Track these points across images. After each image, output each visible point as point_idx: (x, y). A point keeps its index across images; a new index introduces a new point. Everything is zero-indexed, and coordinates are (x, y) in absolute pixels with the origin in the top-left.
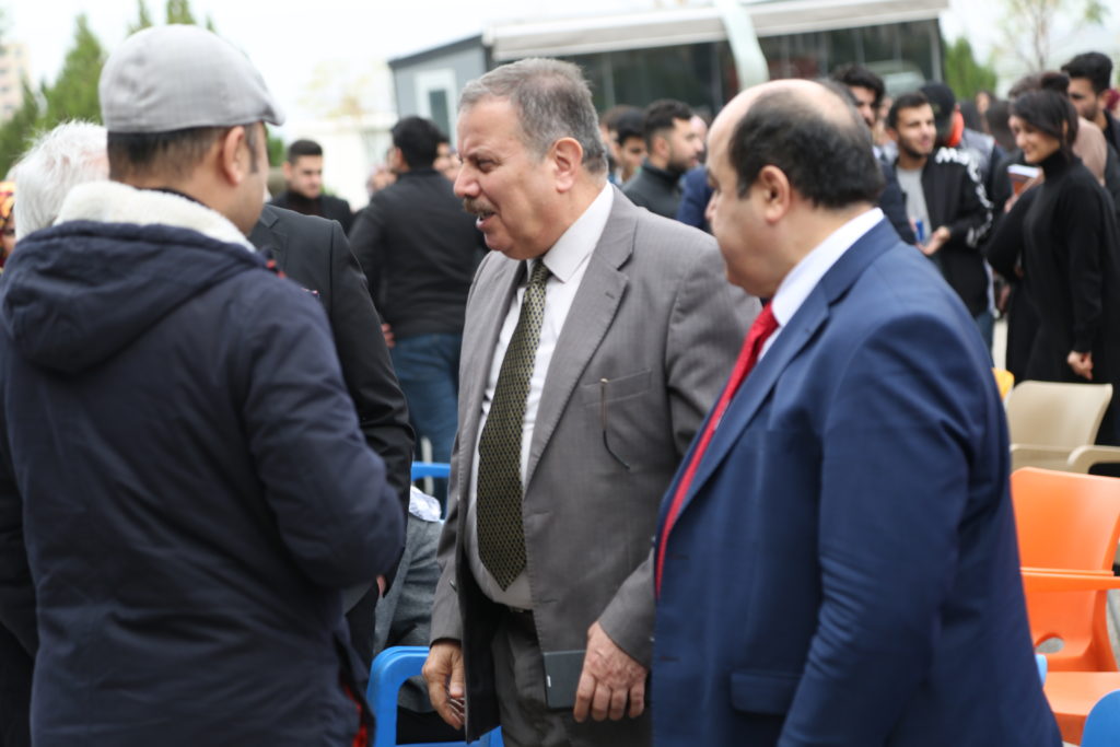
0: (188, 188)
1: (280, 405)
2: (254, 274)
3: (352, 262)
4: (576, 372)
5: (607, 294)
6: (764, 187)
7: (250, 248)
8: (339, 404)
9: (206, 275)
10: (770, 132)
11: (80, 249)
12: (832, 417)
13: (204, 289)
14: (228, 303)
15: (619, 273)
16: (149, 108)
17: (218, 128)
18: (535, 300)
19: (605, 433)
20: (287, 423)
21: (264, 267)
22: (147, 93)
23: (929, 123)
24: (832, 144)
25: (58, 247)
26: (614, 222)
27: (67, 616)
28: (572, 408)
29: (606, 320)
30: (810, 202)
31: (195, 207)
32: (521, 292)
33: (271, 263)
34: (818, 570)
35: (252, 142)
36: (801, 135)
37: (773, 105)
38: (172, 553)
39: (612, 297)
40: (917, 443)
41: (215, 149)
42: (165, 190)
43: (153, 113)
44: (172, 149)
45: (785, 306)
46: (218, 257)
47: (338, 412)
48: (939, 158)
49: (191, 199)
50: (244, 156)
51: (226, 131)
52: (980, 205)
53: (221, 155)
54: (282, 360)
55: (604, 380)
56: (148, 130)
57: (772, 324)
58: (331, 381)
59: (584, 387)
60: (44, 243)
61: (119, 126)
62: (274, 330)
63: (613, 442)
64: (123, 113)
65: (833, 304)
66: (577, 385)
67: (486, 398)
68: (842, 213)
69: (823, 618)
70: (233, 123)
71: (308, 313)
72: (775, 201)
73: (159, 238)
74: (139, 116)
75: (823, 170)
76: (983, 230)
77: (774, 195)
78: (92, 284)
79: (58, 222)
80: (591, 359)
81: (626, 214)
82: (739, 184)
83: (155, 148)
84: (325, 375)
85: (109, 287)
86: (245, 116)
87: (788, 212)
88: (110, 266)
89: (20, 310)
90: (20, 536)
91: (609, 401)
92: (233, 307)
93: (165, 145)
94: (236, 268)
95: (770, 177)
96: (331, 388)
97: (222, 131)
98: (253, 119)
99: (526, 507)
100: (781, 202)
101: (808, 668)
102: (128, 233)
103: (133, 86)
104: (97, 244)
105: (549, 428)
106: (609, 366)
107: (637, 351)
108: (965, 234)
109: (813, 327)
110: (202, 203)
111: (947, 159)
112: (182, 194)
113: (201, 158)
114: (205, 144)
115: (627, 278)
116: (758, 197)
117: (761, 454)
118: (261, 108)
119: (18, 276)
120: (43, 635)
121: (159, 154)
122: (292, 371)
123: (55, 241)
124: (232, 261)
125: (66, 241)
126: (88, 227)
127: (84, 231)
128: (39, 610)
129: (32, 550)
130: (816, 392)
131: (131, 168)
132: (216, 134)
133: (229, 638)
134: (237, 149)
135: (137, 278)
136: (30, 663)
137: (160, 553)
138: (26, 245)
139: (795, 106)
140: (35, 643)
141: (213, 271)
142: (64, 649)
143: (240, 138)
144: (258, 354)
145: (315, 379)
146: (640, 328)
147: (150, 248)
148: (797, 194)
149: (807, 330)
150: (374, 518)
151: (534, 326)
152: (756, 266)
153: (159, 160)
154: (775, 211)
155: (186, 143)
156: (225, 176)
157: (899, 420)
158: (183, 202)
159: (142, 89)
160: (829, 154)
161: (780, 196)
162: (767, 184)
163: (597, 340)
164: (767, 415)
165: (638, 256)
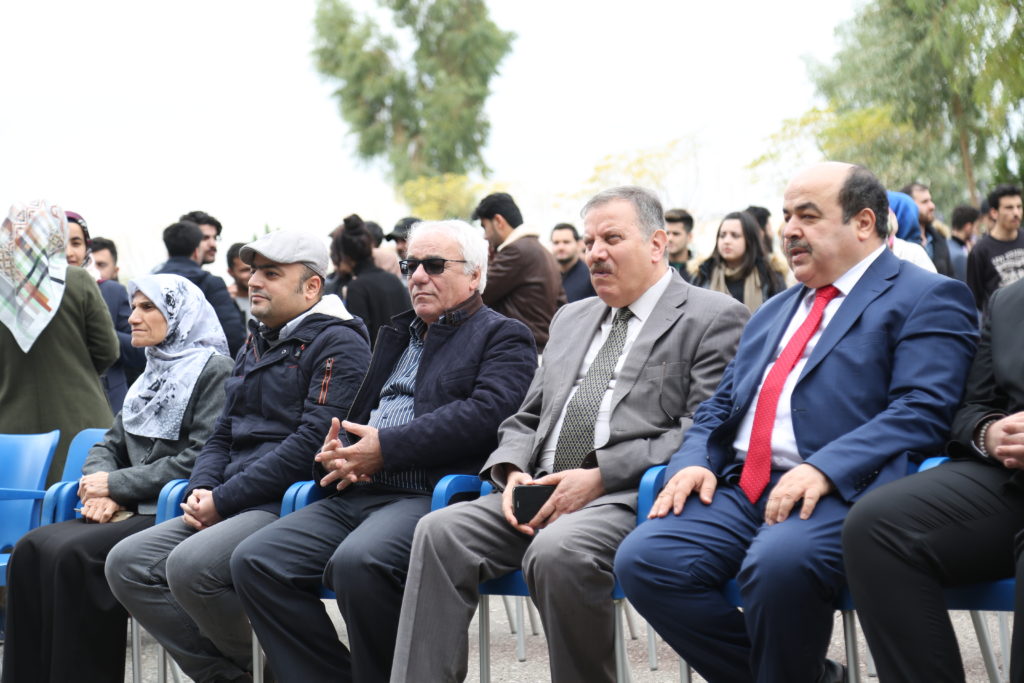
6: (858, 220)
15: (677, 310)
19: (661, 397)
28: (640, 381)
39: (670, 321)
55: (664, 363)
59: (648, 368)
63: (664, 401)
66: (643, 368)
72: (865, 228)
77: (863, 224)
81: (681, 282)
91: (665, 376)
95: (866, 214)
100: (869, 228)
106: (665, 356)
107: (682, 349)
115: (681, 313)
149: (876, 291)
154: (864, 234)
161: (869, 225)
162: (860, 218)
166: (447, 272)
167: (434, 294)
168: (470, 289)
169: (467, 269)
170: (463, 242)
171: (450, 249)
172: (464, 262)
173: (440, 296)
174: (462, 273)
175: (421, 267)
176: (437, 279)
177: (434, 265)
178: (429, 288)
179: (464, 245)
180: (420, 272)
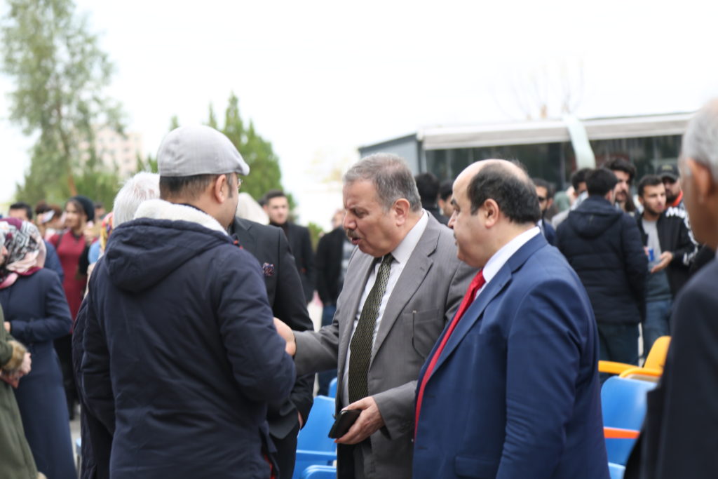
0: (197, 204)
1: (235, 310)
2: (227, 246)
3: (289, 250)
4: (401, 306)
5: (421, 268)
6: (485, 209)
7: (226, 234)
8: (265, 311)
9: (203, 245)
10: (491, 182)
11: (143, 232)
12: (513, 330)
13: (200, 252)
14: (212, 259)
15: (428, 259)
16: (180, 165)
17: (213, 175)
18: (385, 271)
19: (413, 340)
20: (237, 318)
21: (232, 243)
22: (179, 158)
23: (662, 195)
24: (522, 191)
25: (133, 230)
26: (428, 231)
27: (129, 413)
28: (397, 325)
29: (419, 282)
30: (508, 219)
31: (200, 213)
32: (378, 266)
33: (236, 242)
34: (504, 406)
35: (230, 182)
36: (506, 184)
37: (492, 170)
38: (180, 382)
39: (424, 270)
40: (557, 343)
41: (211, 185)
42: (185, 204)
43: (182, 167)
44: (190, 185)
45: (489, 272)
46: (209, 237)
47: (264, 314)
48: (668, 214)
49: (198, 209)
50: (226, 189)
51: (217, 176)
52: (690, 242)
53: (214, 188)
54: (237, 287)
55: (415, 312)
56: (179, 176)
57: (482, 281)
58: (261, 299)
59: (404, 314)
60: (126, 228)
61: (166, 173)
62: (234, 273)
63: (416, 343)
64: (168, 167)
65: (513, 273)
66: (400, 313)
67: (356, 319)
68: (523, 226)
69: (508, 431)
70: (221, 173)
71: (252, 266)
72: (491, 217)
73: (181, 228)
74: (175, 168)
75: (516, 203)
76: (692, 255)
77: (490, 213)
78: (147, 249)
79: (134, 218)
80: (409, 301)
81: (435, 228)
82: (472, 207)
83: (182, 184)
84: (258, 296)
85: (156, 250)
86: (227, 169)
87: (498, 222)
88: (156, 240)
89: (113, 261)
90: (108, 376)
91: (416, 323)
92: (214, 262)
93: (187, 183)
94: (217, 243)
95: (489, 204)
96: (261, 302)
97: (215, 177)
98: (231, 171)
99: (370, 376)
100: (494, 217)
101: (503, 459)
102: (166, 224)
103: (173, 154)
104: (151, 229)
105: (384, 335)
106: (418, 305)
107: (433, 297)
108: (682, 257)
109: (504, 284)
110: (204, 212)
111: (672, 214)
112: (194, 207)
113: (204, 189)
114: (206, 183)
115: (432, 261)
116: (482, 214)
117: (475, 346)
118: (235, 166)
119: (113, 244)
120: (118, 424)
121: (184, 186)
122: (242, 293)
123: (131, 227)
124: (215, 239)
125: (136, 228)
126: (148, 221)
127: (145, 223)
128: (116, 411)
129: (114, 380)
130: (505, 316)
131: (170, 194)
132: (212, 178)
133: (205, 425)
134: (222, 185)
135: (169, 247)
136: (111, 438)
137: (175, 382)
138: (118, 230)
139: (504, 171)
140: (113, 428)
141: (207, 243)
142: (127, 430)
143: (223, 180)
144: (225, 284)
145: (253, 298)
146: (435, 285)
147: (176, 232)
148: (502, 214)
149: (500, 285)
150: (279, 367)
151: (383, 285)
152: (476, 250)
153: (183, 191)
154: (490, 222)
155: (197, 182)
156: (216, 199)
157: (547, 331)
158: (194, 210)
159: (177, 155)
160: (520, 196)
161: (494, 214)
162: (487, 208)
163: (413, 292)
164: (479, 326)
165: (439, 250)
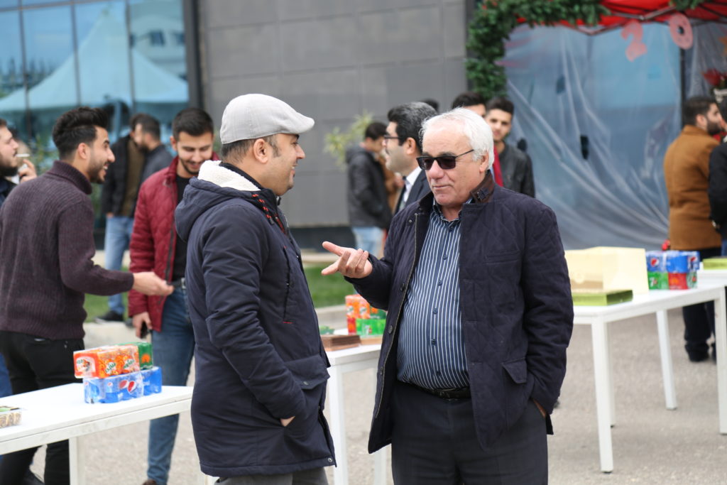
0: (241, 166)
16: (224, 134)
17: (250, 140)
35: (273, 144)
41: (250, 149)
43: (226, 136)
44: (233, 151)
50: (269, 151)
51: (254, 141)
53: (253, 151)
70: (256, 138)
93: (230, 149)
98: (270, 134)
113: (245, 153)
114: (246, 147)
121: (229, 152)
132: (250, 143)
143: (260, 144)
153: (229, 156)
155: (238, 148)
156: (257, 161)
166: (459, 165)
167: (449, 185)
168: (480, 172)
169: (475, 156)
170: (469, 134)
171: (459, 144)
172: (472, 150)
173: (455, 185)
174: (472, 161)
175: (435, 163)
176: (451, 173)
177: (447, 161)
178: (445, 181)
179: (471, 138)
180: (435, 169)
